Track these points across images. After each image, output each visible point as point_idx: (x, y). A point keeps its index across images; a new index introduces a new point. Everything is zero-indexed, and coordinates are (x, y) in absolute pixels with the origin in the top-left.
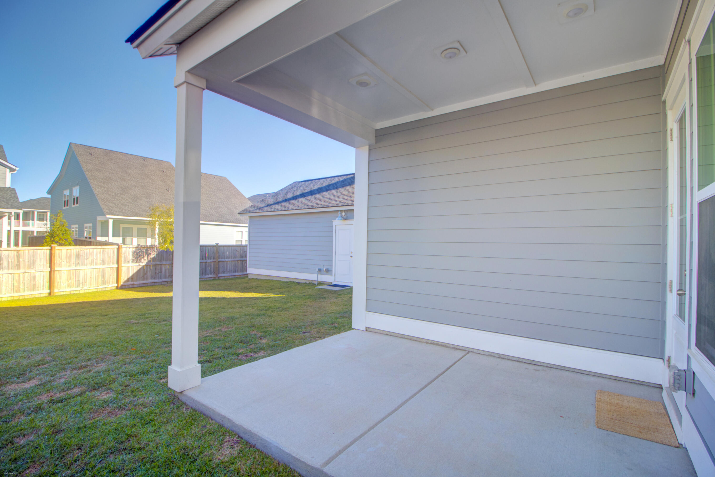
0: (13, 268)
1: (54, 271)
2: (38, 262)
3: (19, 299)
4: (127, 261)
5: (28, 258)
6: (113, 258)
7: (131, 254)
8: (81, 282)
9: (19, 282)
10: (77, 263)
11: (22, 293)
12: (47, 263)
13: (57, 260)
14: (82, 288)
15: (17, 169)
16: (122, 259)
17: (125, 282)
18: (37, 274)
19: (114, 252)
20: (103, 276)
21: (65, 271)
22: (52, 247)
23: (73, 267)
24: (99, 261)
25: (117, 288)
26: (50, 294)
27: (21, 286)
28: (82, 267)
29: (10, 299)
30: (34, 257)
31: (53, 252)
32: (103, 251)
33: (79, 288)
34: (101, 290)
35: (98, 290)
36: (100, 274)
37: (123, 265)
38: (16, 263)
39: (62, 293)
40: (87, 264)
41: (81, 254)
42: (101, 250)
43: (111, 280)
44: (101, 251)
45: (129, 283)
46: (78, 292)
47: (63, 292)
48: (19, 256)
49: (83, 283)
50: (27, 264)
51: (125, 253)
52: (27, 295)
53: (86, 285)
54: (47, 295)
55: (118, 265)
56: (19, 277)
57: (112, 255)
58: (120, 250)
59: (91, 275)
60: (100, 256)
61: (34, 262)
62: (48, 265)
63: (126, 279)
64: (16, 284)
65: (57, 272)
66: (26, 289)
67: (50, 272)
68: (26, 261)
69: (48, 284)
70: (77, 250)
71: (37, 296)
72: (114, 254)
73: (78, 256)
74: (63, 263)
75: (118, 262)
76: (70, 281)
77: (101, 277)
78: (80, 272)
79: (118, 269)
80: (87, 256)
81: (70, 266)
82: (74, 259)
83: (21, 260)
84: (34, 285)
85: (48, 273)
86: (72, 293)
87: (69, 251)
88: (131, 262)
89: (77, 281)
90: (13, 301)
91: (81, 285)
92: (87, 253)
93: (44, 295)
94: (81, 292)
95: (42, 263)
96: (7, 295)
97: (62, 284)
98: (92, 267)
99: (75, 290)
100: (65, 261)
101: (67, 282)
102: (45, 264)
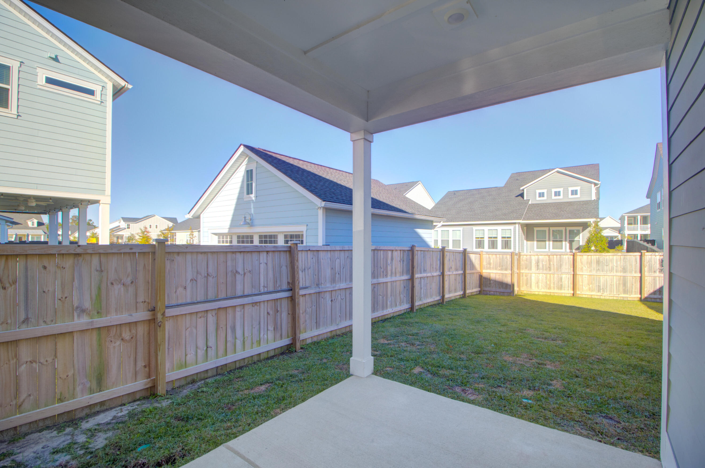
0: (546, 270)
1: (576, 274)
2: (564, 267)
3: (550, 295)
4: (653, 270)
5: (557, 262)
6: (636, 266)
7: (658, 262)
8: (601, 288)
9: (550, 281)
10: (597, 269)
11: (552, 291)
12: (571, 267)
13: (579, 265)
14: (603, 294)
15: (599, 183)
16: (646, 269)
17: (651, 294)
18: (564, 276)
19: (636, 259)
20: (625, 284)
21: (586, 276)
23: (594, 273)
24: (619, 269)
25: (641, 300)
26: (573, 294)
27: (552, 285)
28: (602, 273)
29: (544, 294)
30: (561, 262)
31: (575, 258)
32: (624, 258)
33: (599, 294)
34: (622, 298)
35: (619, 298)
36: (621, 282)
37: (646, 274)
38: (548, 265)
39: (584, 296)
40: (607, 271)
41: (601, 261)
42: (622, 257)
43: (633, 290)
44: (622, 259)
45: (655, 296)
46: (599, 297)
47: (585, 295)
48: (550, 260)
49: (603, 289)
50: (555, 267)
51: (650, 261)
52: (556, 293)
53: (607, 292)
54: (572, 295)
55: (641, 275)
56: (550, 277)
57: (634, 263)
58: (643, 258)
59: (612, 283)
60: (621, 263)
61: (561, 266)
62: (572, 269)
63: (652, 291)
64: (548, 283)
65: (580, 276)
66: (555, 287)
67: (574, 275)
68: (555, 264)
69: (572, 286)
70: (597, 256)
71: (563, 295)
72: (636, 261)
73: (598, 262)
74: (584, 268)
75: (641, 272)
76: (591, 286)
77: (622, 286)
78: (600, 278)
79: (641, 277)
80: (607, 263)
81: (590, 271)
82: (594, 265)
83: (552, 263)
84: (561, 285)
85: (572, 276)
86: (593, 297)
87: (590, 257)
88: (658, 272)
89: (597, 287)
90: (546, 295)
91: (601, 290)
92: (607, 260)
93: (569, 295)
94: (602, 297)
95: (567, 267)
96: (543, 290)
97: (584, 287)
98: (612, 274)
99: (595, 294)
100: (586, 266)
101: (588, 286)
102: (569, 267)
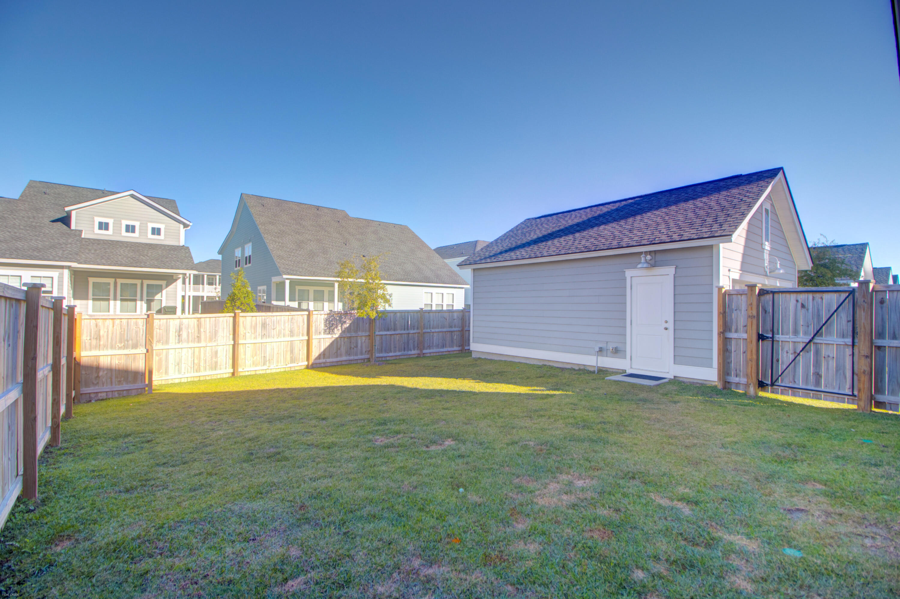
0: (193, 341)
1: (238, 344)
2: (220, 333)
3: (199, 380)
4: (318, 331)
5: (210, 327)
6: (303, 328)
7: (323, 322)
8: (267, 359)
9: (199, 359)
10: (263, 334)
11: (202, 373)
12: (230, 334)
13: (241, 330)
14: (269, 365)
16: (313, 329)
17: (316, 359)
18: (220, 349)
19: (303, 320)
20: (292, 352)
21: (249, 345)
22: (235, 314)
23: (259, 340)
24: (287, 332)
25: (308, 367)
26: (233, 374)
27: (202, 364)
28: (268, 340)
29: (189, 380)
30: (215, 327)
31: (237, 320)
32: (292, 319)
33: (265, 367)
34: (289, 369)
35: (287, 370)
36: (289, 349)
37: (314, 337)
38: (196, 334)
39: (247, 373)
40: (274, 336)
41: (267, 323)
42: (290, 317)
43: (301, 357)
44: (290, 319)
45: (320, 361)
46: (264, 372)
47: (248, 371)
48: (199, 326)
49: (269, 360)
50: (208, 335)
51: (316, 321)
52: (208, 375)
53: (273, 363)
54: (230, 375)
55: (309, 338)
56: (200, 352)
57: (301, 324)
58: (311, 317)
59: (279, 350)
60: (289, 325)
61: (216, 332)
62: (231, 336)
63: (317, 354)
64: (196, 361)
65: (242, 346)
66: (207, 367)
67: (234, 346)
68: (208, 331)
69: (231, 361)
70: (263, 318)
71: (219, 377)
72: (304, 322)
73: (264, 325)
74: (247, 334)
75: (308, 334)
76: (255, 358)
77: (289, 353)
78: (266, 346)
79: (308, 342)
80: (274, 325)
81: (255, 338)
82: (259, 329)
83: (202, 330)
84: (216, 363)
85: (231, 347)
86: (258, 373)
87: (254, 318)
88: (322, 333)
89: (263, 358)
90: (193, 383)
91: (267, 363)
92: (274, 322)
93: (227, 375)
94: (268, 371)
95: (225, 335)
96: (187, 375)
97: (247, 361)
98: (279, 339)
99: (260, 369)
100: (250, 332)
101: (252, 359)
102: (228, 335)
